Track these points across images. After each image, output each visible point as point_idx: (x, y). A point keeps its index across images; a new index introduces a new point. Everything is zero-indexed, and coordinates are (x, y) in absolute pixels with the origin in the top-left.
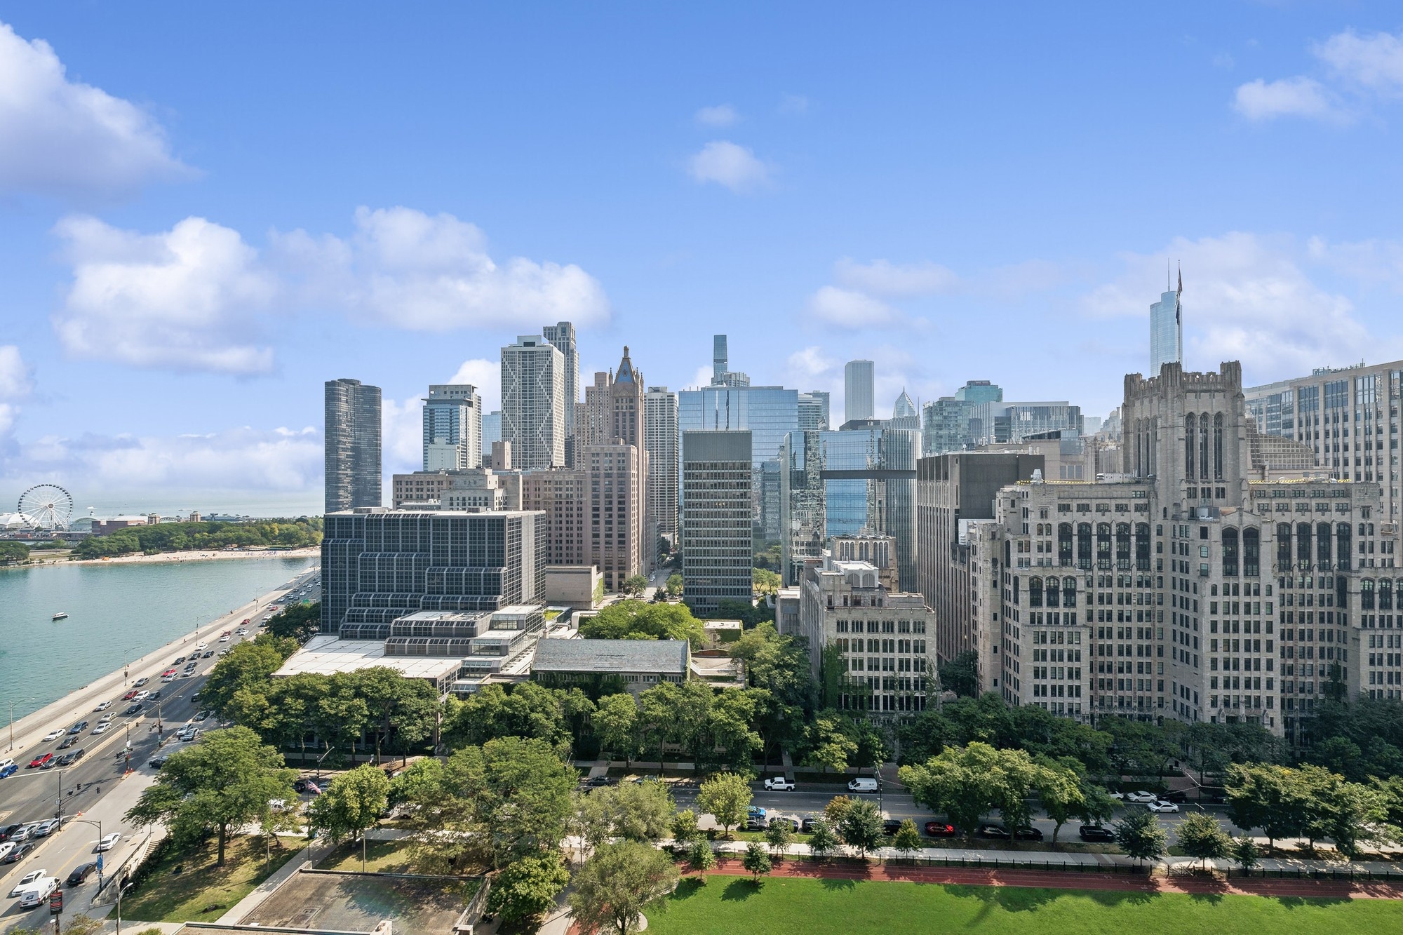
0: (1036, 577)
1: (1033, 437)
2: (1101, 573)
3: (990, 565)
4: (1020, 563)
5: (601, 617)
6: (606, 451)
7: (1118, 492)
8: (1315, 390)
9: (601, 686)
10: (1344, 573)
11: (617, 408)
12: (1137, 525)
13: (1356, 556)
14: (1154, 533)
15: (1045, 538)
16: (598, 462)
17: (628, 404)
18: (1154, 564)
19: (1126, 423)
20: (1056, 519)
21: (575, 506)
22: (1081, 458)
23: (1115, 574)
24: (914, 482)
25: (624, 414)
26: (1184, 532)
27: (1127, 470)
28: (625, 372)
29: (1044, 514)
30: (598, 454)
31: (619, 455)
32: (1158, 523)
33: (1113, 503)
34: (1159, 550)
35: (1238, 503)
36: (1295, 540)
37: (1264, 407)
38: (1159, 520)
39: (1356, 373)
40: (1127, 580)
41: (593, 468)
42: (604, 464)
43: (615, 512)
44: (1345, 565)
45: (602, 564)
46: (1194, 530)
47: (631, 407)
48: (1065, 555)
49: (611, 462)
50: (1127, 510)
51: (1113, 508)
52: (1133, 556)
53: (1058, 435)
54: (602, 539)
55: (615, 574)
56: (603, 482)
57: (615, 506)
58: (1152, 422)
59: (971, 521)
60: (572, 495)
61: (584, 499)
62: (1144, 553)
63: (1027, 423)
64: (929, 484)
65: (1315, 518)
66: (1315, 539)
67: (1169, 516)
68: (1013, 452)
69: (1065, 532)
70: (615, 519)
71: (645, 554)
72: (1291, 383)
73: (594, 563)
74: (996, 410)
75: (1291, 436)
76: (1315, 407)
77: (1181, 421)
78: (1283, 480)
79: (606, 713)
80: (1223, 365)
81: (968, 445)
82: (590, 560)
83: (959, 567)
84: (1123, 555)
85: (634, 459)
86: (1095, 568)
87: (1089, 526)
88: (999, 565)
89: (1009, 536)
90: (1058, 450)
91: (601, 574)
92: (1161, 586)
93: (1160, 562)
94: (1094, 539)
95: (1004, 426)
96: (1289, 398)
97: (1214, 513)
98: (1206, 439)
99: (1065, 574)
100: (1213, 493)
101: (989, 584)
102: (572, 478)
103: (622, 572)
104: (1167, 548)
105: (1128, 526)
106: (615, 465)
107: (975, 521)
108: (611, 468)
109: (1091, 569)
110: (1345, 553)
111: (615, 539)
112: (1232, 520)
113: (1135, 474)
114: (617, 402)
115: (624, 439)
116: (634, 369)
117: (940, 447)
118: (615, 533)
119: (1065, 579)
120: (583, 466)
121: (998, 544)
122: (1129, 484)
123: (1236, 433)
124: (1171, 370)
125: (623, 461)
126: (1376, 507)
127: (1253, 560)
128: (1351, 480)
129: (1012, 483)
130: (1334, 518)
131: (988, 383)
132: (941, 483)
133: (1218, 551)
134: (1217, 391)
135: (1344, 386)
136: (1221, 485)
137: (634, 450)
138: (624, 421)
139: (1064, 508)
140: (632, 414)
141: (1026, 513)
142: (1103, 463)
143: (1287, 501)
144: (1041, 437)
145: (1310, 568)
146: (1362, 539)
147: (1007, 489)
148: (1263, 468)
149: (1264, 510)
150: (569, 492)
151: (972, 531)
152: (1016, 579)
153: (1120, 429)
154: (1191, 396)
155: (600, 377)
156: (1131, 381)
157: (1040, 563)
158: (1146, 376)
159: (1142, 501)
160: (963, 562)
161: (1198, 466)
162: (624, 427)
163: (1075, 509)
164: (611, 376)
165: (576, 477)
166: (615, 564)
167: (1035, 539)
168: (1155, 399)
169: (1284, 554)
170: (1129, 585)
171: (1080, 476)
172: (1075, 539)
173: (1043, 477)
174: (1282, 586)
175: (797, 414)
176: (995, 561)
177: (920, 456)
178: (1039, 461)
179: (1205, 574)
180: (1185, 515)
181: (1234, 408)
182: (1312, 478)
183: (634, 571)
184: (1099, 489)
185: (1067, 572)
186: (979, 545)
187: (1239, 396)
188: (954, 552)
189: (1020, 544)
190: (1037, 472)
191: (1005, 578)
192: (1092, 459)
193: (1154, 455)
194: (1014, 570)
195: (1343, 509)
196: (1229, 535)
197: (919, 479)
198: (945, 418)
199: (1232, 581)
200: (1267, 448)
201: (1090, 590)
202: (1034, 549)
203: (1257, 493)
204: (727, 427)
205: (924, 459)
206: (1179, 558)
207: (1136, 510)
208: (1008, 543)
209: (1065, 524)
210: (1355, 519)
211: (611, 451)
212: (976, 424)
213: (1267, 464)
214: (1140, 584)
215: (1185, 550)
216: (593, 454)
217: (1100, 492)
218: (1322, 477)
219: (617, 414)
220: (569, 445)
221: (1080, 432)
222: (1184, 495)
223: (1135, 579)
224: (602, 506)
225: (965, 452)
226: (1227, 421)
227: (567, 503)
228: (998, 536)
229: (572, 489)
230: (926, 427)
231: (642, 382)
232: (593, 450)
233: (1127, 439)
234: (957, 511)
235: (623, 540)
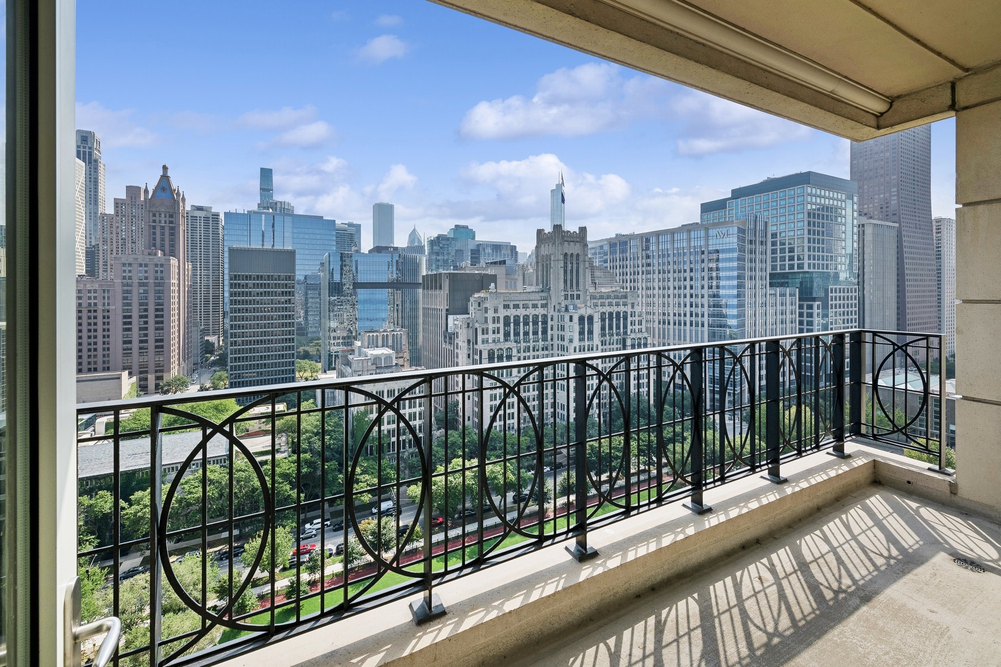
0: (491, 349)
1: (491, 263)
2: (525, 344)
3: (466, 344)
4: (483, 342)
5: (135, 419)
6: (140, 261)
7: (533, 297)
8: (616, 244)
9: (134, 483)
10: (625, 336)
11: (154, 221)
12: (542, 316)
13: (629, 327)
14: (549, 320)
15: (496, 325)
16: (130, 271)
17: (168, 219)
18: (549, 338)
19: (537, 257)
20: (502, 313)
21: (100, 315)
22: (516, 276)
23: (531, 344)
24: (420, 291)
25: (163, 228)
26: (563, 318)
27: (537, 284)
28: (163, 189)
29: (496, 311)
30: (130, 265)
31: (156, 265)
32: (551, 314)
33: (530, 303)
34: (552, 329)
35: (585, 302)
36: (607, 320)
37: (597, 251)
38: (551, 312)
39: (632, 237)
40: (537, 348)
41: (124, 278)
42: (137, 275)
43: (151, 320)
44: (625, 333)
45: (135, 368)
46: (567, 318)
47: (171, 222)
48: (507, 335)
49: (146, 272)
50: (537, 307)
51: (531, 306)
52: (540, 333)
53: (504, 262)
54: (135, 345)
55: (151, 378)
56: (136, 291)
57: (151, 313)
58: (548, 257)
59: (455, 317)
60: (95, 304)
61: (112, 307)
62: (545, 332)
63: (489, 254)
64: (430, 292)
65: (614, 309)
66: (614, 320)
67: (556, 310)
68: (480, 272)
69: (507, 320)
70: (151, 325)
71: (186, 355)
72: (607, 240)
73: (124, 369)
74: (471, 245)
75: (607, 267)
76: (616, 253)
77: (561, 257)
78: (603, 290)
79: (138, 508)
80: (580, 228)
81: (454, 267)
82: (121, 367)
83: (448, 347)
84: (535, 333)
85: (174, 270)
86: (522, 342)
87: (518, 317)
88: (471, 344)
89: (477, 325)
90: (504, 272)
91: (134, 379)
92: (552, 350)
93: (552, 335)
94: (522, 324)
95: (476, 255)
96: (606, 248)
97: (575, 308)
98: (572, 267)
99: (507, 347)
100: (575, 297)
101: (465, 356)
102: (96, 286)
103: (159, 374)
104: (555, 328)
105: (537, 316)
106: (151, 274)
107: (458, 316)
108: (146, 278)
109: (520, 342)
110: (625, 327)
111: (151, 344)
112: (582, 312)
113: (541, 286)
114: (154, 215)
115: (162, 250)
116: (174, 186)
117: (438, 267)
118: (151, 339)
119: (507, 349)
120: (110, 275)
121: (471, 331)
122: (538, 292)
123: (584, 265)
124: (557, 228)
125: (162, 272)
126: (636, 303)
127: (591, 332)
128: (629, 290)
129: (479, 291)
130: (622, 309)
131: (467, 227)
132: (438, 292)
133: (577, 328)
134: (577, 242)
135: (626, 242)
136: (578, 293)
137: (174, 261)
138: (163, 234)
139: (506, 307)
140: (172, 229)
141: (486, 310)
142: (527, 280)
143: (604, 300)
144: (495, 263)
145: (612, 335)
146: (631, 319)
147: (476, 295)
148: (596, 283)
149: (596, 305)
150: (92, 301)
151: (456, 322)
152: (481, 352)
153: (535, 260)
154: (566, 244)
155: (132, 191)
156: (540, 232)
157: (494, 341)
158: (546, 232)
159: (544, 302)
160: (450, 343)
161: (569, 282)
162: (163, 240)
163: (512, 307)
164: (146, 191)
165: (100, 286)
166: (151, 367)
167: (491, 326)
168: (550, 244)
169: (603, 328)
170: (538, 350)
171: (515, 288)
172: (512, 325)
173: (496, 288)
174: (602, 345)
175: (335, 238)
176: (469, 341)
177: (424, 273)
178: (493, 278)
179: (571, 341)
180: (563, 309)
181: (584, 251)
182: (614, 289)
183: (175, 371)
184: (524, 295)
185: (508, 345)
186: (460, 331)
187: (586, 245)
188: (445, 337)
189: (483, 330)
190: (493, 285)
191: (475, 351)
192: (521, 278)
193: (550, 276)
194: (480, 346)
195: (625, 305)
196: (581, 319)
197: (424, 289)
198: (441, 248)
199: (582, 344)
200: (597, 273)
201: (519, 355)
202: (490, 332)
203: (593, 297)
204: (273, 246)
205: (427, 275)
206: (560, 333)
207: (542, 307)
208: (476, 329)
209: (507, 316)
210: (629, 309)
211: (147, 261)
212: (460, 252)
213: (597, 281)
214: (543, 349)
215: (563, 328)
216: (124, 265)
217: (525, 297)
218: (618, 288)
219: (154, 227)
220: (91, 255)
221: (516, 261)
222: (563, 298)
223: (541, 347)
224: (135, 314)
225: (452, 272)
226: (581, 258)
227: (90, 311)
228: (471, 325)
229: (95, 298)
230: (429, 254)
231: (184, 200)
232: (124, 260)
233: (537, 266)
234: (447, 310)
235: (161, 345)
